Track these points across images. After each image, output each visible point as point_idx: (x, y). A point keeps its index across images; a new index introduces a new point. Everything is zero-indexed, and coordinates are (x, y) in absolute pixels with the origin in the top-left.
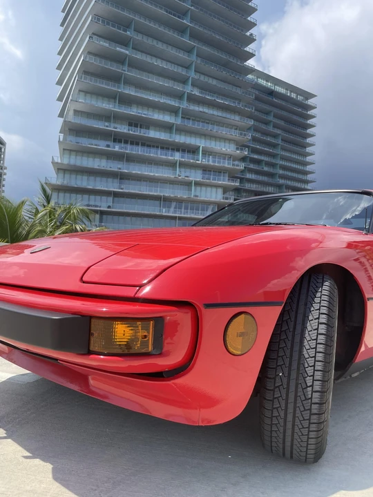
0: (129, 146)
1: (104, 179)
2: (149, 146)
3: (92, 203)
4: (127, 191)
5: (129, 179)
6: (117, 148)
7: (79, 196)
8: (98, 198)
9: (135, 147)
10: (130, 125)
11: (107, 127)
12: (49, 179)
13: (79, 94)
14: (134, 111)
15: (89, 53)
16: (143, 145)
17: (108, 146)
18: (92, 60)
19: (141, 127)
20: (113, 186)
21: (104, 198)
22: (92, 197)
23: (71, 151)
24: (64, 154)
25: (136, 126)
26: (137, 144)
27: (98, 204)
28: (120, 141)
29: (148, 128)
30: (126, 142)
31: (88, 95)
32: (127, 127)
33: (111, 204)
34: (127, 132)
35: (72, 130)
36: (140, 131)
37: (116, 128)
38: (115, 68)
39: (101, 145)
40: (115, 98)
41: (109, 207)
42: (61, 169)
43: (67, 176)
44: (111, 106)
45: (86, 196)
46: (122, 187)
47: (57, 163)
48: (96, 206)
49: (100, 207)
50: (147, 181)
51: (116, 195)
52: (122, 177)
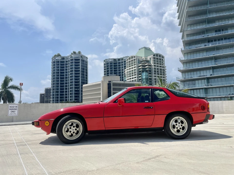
0: (217, 42)
1: (206, 62)
2: (229, 38)
3: (202, 74)
4: (220, 65)
5: (220, 58)
6: (210, 45)
7: (195, 73)
8: (205, 71)
9: (221, 42)
10: (216, 31)
11: (204, 36)
12: (180, 68)
13: (187, 27)
14: (217, 24)
15: (189, 7)
16: (225, 39)
17: (205, 46)
18: (191, 9)
19: (222, 31)
20: (211, 64)
21: (208, 71)
22: (202, 72)
23: (188, 53)
24: (185, 55)
25: (220, 31)
26: (222, 39)
27: (205, 74)
28: (212, 41)
29: (227, 29)
30: (215, 40)
31: (192, 26)
32: (214, 33)
33: (212, 73)
34: (215, 35)
35: (187, 44)
36: (222, 32)
37: (208, 36)
38: (203, 8)
39: (202, 46)
40: (206, 22)
41: (211, 75)
42: (185, 63)
43: (188, 65)
44: (204, 26)
45: (198, 72)
46: (217, 63)
47: (182, 60)
48: (204, 76)
49: (206, 76)
50: (231, 57)
51: (213, 68)
52: (216, 59)
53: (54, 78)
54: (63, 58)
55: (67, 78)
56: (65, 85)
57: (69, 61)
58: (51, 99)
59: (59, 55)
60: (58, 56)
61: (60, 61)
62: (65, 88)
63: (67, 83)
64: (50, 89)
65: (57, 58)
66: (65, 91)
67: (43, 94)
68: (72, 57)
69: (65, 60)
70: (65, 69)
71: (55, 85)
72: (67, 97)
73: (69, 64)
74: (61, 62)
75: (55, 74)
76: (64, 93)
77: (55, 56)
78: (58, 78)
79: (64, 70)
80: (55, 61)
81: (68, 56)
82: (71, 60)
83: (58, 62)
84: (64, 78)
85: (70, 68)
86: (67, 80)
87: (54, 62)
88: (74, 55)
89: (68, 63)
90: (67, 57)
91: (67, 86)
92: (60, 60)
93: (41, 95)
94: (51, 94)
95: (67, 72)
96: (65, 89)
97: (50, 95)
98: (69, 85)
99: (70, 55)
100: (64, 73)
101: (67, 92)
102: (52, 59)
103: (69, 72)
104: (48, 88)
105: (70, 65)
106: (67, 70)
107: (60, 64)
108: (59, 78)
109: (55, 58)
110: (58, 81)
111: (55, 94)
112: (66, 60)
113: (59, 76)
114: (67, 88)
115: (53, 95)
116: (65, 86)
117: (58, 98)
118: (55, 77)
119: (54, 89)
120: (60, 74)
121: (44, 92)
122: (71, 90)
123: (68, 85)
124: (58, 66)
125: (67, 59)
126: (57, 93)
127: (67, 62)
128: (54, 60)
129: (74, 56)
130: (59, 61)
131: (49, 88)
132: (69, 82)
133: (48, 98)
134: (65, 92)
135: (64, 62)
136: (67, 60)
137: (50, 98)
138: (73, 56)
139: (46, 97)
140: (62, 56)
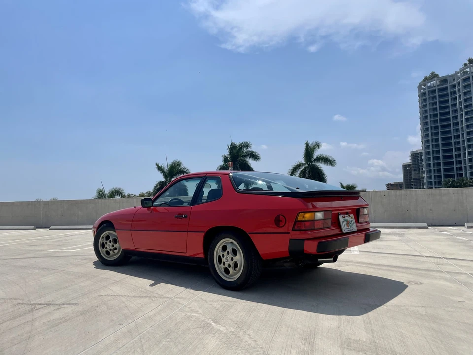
53: (427, 129)
54: (444, 80)
55: (457, 124)
56: (453, 141)
57: (459, 84)
58: (425, 175)
59: (434, 76)
60: (432, 79)
61: (438, 89)
62: (453, 148)
63: (458, 136)
64: (421, 153)
65: (429, 84)
66: (456, 155)
67: (409, 165)
68: (467, 72)
69: (448, 85)
70: (452, 105)
71: (430, 144)
72: (461, 168)
73: (459, 90)
74: (440, 90)
75: (429, 120)
76: (454, 160)
77: (426, 79)
78: (436, 128)
79: (448, 107)
80: (426, 91)
81: (456, 73)
82: (465, 80)
83: (434, 91)
84: (449, 126)
85: (462, 100)
86: (457, 130)
87: (424, 94)
88: (471, 66)
89: (457, 89)
90: (453, 76)
91: (459, 143)
92: (438, 86)
93: (405, 167)
94: (423, 163)
95: (456, 111)
96: (455, 151)
97: (422, 166)
98: (463, 141)
99: (461, 70)
100: (448, 113)
101: (459, 156)
102: (420, 87)
103: (461, 109)
104: (417, 151)
105: (461, 94)
106: (455, 105)
107: (438, 95)
108: (438, 126)
109: (425, 85)
110: (437, 134)
111: (431, 162)
112: (451, 84)
113: (437, 122)
114: (460, 148)
115: (427, 165)
116: (455, 142)
117: (439, 170)
118: (429, 126)
119: (428, 153)
120: (439, 118)
121: (410, 160)
122: (470, 150)
123: (461, 139)
124: (435, 101)
125: (454, 80)
126: (436, 161)
127: (454, 86)
128: (424, 89)
129: (470, 69)
130: (434, 88)
131: (419, 152)
132: (463, 134)
133: (419, 173)
134: (456, 157)
135: (446, 89)
136: (455, 83)
137: (423, 172)
138: (468, 70)
139: (415, 170)
140: (441, 76)
